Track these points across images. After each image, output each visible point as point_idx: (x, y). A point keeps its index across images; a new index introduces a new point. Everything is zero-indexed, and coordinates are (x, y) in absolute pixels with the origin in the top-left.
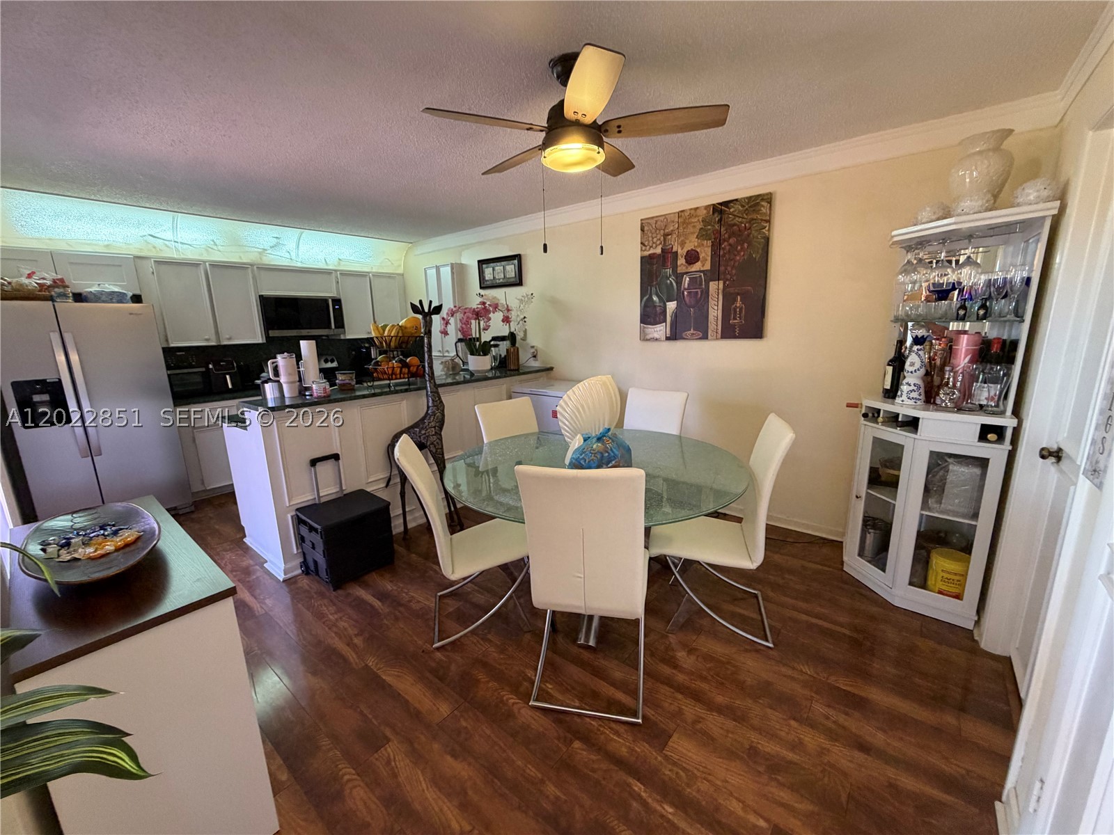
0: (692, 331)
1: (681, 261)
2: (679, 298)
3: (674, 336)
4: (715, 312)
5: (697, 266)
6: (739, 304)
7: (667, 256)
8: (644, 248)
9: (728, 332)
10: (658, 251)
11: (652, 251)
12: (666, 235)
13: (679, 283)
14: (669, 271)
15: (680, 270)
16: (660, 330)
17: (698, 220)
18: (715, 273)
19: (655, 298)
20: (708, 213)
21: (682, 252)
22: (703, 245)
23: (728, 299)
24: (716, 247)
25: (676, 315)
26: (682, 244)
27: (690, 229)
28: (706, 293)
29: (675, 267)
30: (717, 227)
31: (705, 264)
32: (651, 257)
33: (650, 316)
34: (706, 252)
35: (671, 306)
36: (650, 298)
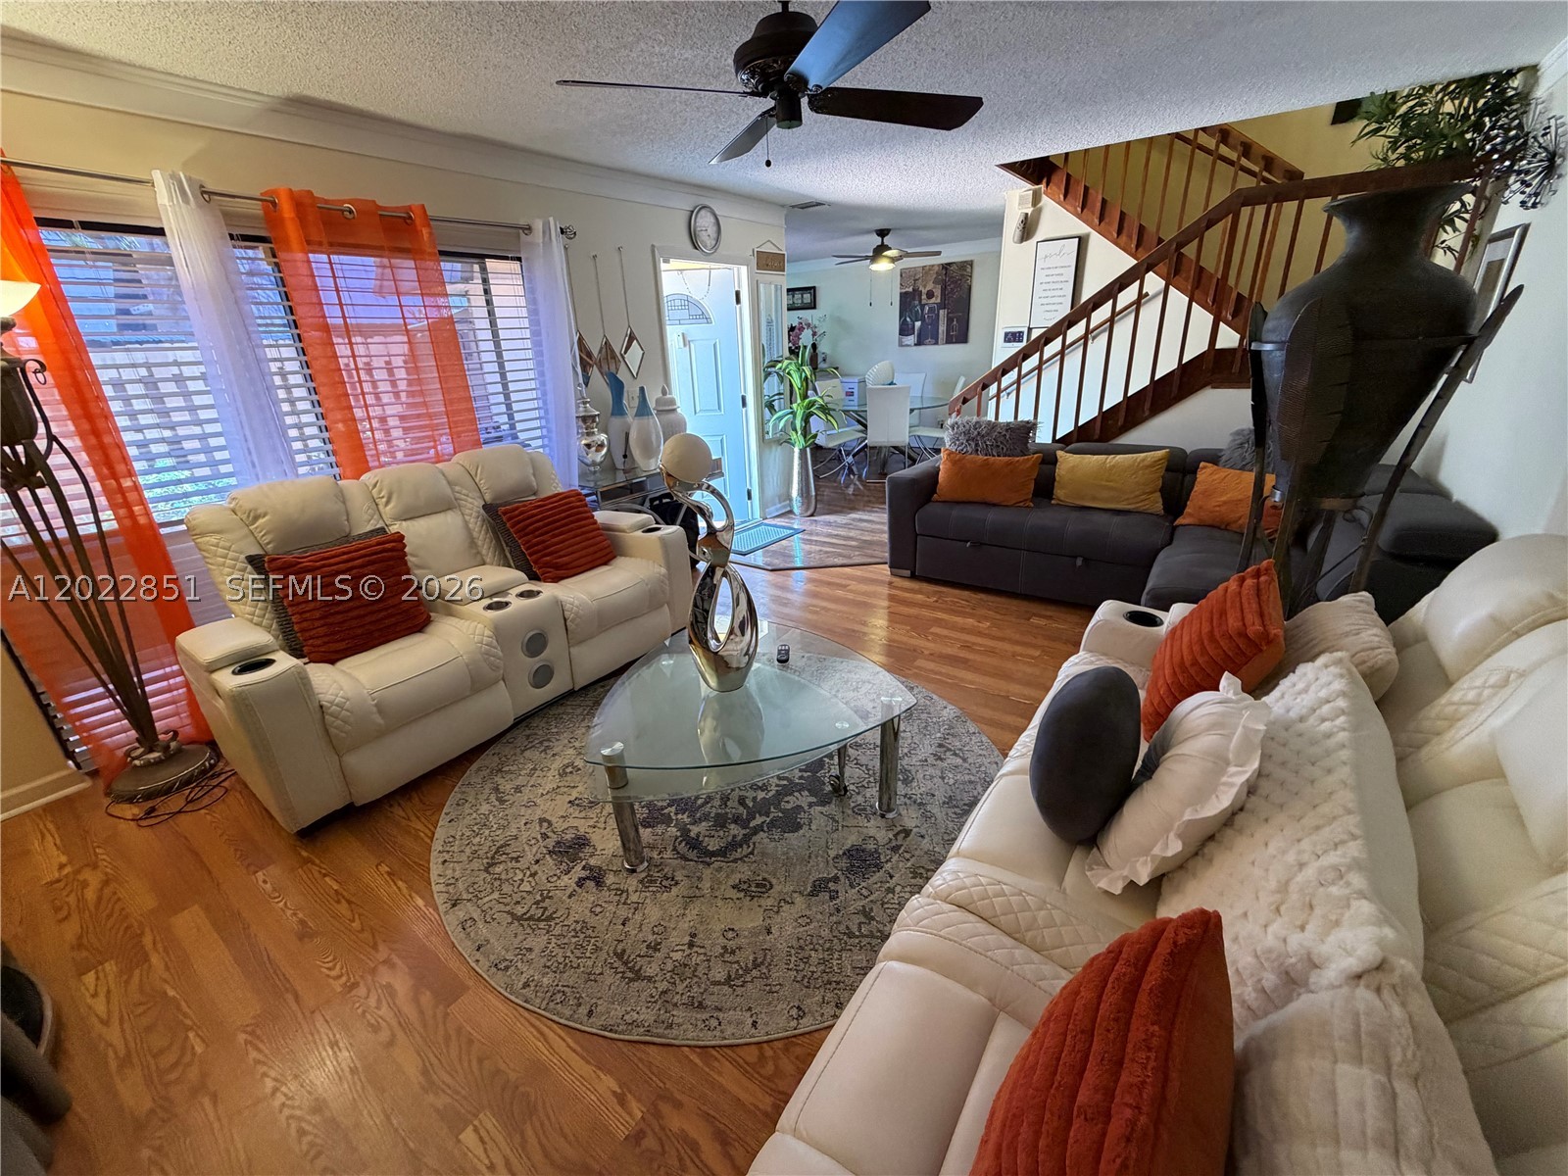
1: (924, 297)
2: (923, 320)
3: (919, 343)
4: (942, 328)
5: (933, 300)
7: (916, 293)
8: (902, 287)
9: (949, 341)
10: (911, 289)
11: (907, 290)
12: (915, 280)
13: (922, 311)
14: (917, 302)
15: (923, 302)
16: (911, 339)
18: (942, 305)
20: (940, 269)
21: (924, 291)
22: (936, 287)
23: (950, 320)
24: (943, 290)
25: (920, 329)
26: (925, 287)
28: (938, 315)
29: (920, 301)
30: (944, 277)
31: (936, 299)
32: (906, 293)
33: (905, 330)
34: (938, 292)
35: (918, 324)
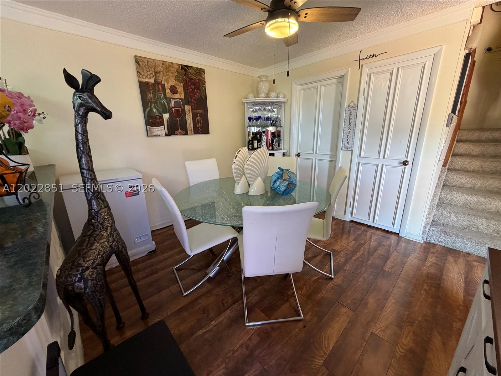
0: (180, 131)
1: (168, 91)
2: (170, 112)
3: (170, 133)
4: (190, 121)
5: (177, 96)
6: (199, 118)
7: (159, 86)
8: (141, 76)
9: (197, 132)
11: (147, 80)
13: (169, 104)
15: (168, 96)
16: (161, 130)
17: (174, 70)
18: (187, 101)
19: (154, 110)
20: (179, 68)
21: (168, 86)
22: (179, 85)
23: (194, 116)
25: (169, 122)
26: (167, 81)
27: (170, 74)
28: (184, 110)
31: (181, 95)
32: (147, 84)
33: (152, 121)
35: (166, 116)
36: (151, 110)
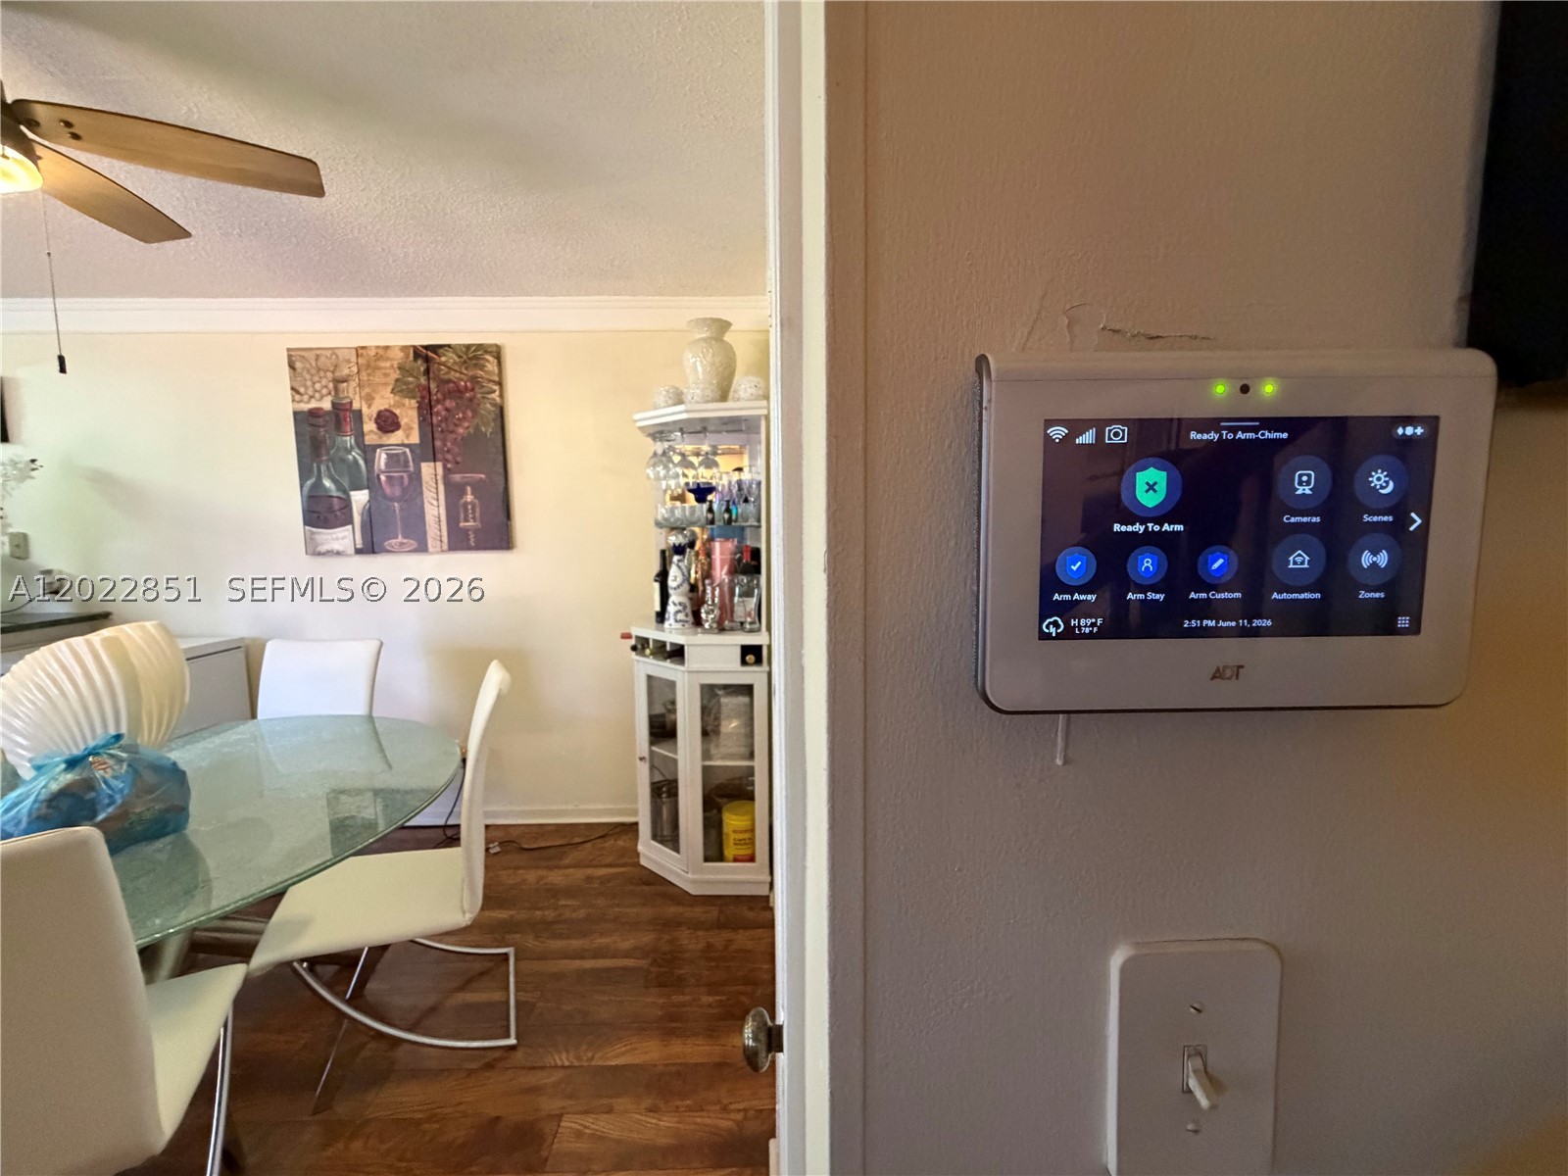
0: (400, 539)
1: (369, 426)
2: (372, 484)
3: (370, 546)
4: (434, 509)
5: (397, 437)
6: (469, 498)
8: (297, 397)
9: (459, 541)
10: (326, 405)
11: (313, 405)
12: (337, 381)
13: (370, 462)
14: (349, 440)
16: (343, 538)
17: (392, 366)
18: (428, 450)
19: (327, 483)
20: (407, 356)
21: (369, 412)
23: (454, 492)
25: (369, 514)
26: (369, 399)
27: (378, 378)
28: (416, 477)
29: (360, 435)
30: (423, 380)
32: (314, 413)
33: (321, 512)
35: (360, 498)
36: (318, 484)
